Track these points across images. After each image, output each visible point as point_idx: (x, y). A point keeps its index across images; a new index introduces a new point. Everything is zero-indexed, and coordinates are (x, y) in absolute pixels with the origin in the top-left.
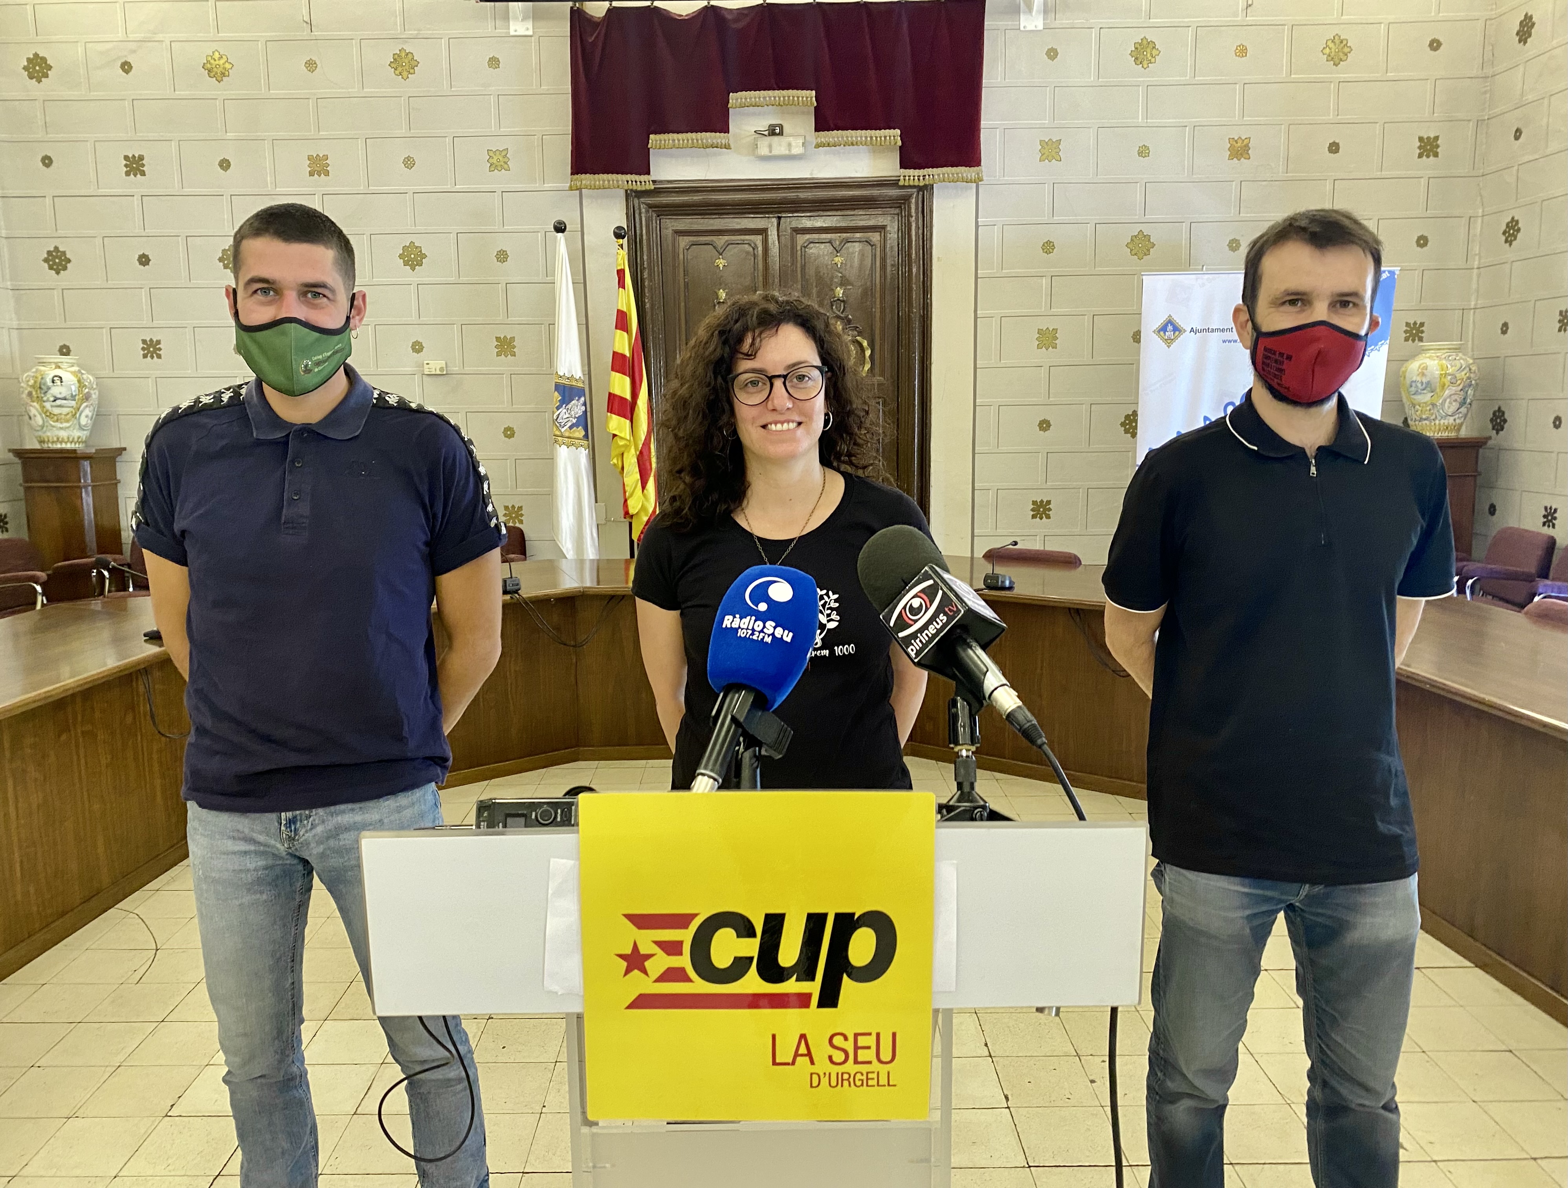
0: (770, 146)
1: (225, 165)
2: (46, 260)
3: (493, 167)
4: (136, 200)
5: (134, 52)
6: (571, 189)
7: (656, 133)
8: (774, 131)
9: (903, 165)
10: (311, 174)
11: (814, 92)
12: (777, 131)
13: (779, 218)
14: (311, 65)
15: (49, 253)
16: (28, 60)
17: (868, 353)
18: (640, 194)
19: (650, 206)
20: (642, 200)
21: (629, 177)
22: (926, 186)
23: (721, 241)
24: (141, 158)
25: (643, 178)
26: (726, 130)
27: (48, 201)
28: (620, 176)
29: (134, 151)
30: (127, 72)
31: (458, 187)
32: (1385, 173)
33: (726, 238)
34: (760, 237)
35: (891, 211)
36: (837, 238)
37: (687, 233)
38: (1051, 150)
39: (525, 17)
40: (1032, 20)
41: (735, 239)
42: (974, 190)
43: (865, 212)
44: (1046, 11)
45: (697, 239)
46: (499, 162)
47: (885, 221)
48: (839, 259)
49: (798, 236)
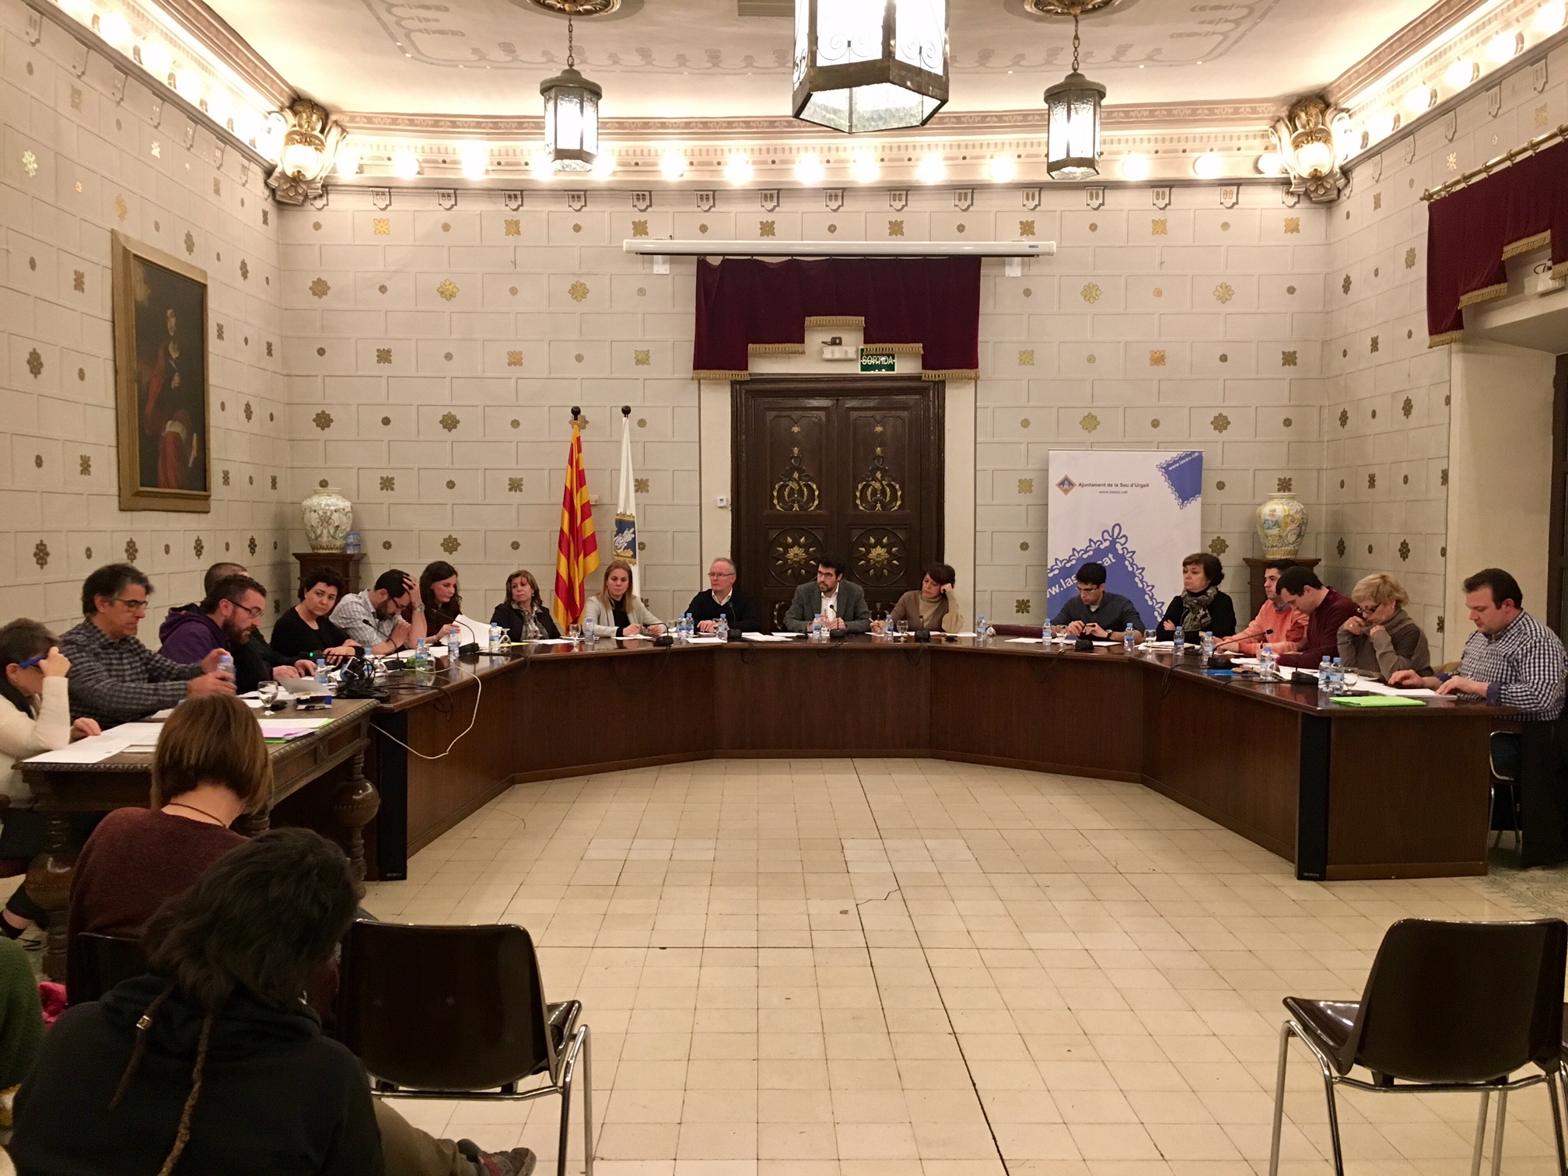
0: (833, 353)
1: (449, 356)
2: (314, 420)
3: (638, 362)
4: (384, 381)
5: (389, 279)
6: (693, 379)
7: (753, 343)
8: (836, 342)
9: (924, 367)
10: (509, 364)
11: (863, 318)
12: (838, 341)
13: (838, 400)
14: (514, 291)
15: (318, 415)
16: (313, 282)
17: (899, 493)
18: (742, 382)
19: (747, 391)
20: (743, 387)
21: (734, 372)
22: (940, 381)
23: (795, 414)
24: (389, 351)
25: (743, 372)
26: (802, 341)
27: (320, 379)
28: (727, 372)
29: (384, 347)
30: (383, 292)
31: (613, 376)
32: (1260, 376)
33: (800, 413)
34: (824, 413)
35: (917, 397)
36: (878, 415)
37: (773, 409)
38: (1027, 358)
39: (664, 262)
40: (1014, 270)
41: (807, 414)
42: (973, 384)
43: (898, 397)
44: (1023, 264)
45: (780, 413)
46: (642, 359)
47: (911, 403)
48: (879, 429)
49: (851, 413)
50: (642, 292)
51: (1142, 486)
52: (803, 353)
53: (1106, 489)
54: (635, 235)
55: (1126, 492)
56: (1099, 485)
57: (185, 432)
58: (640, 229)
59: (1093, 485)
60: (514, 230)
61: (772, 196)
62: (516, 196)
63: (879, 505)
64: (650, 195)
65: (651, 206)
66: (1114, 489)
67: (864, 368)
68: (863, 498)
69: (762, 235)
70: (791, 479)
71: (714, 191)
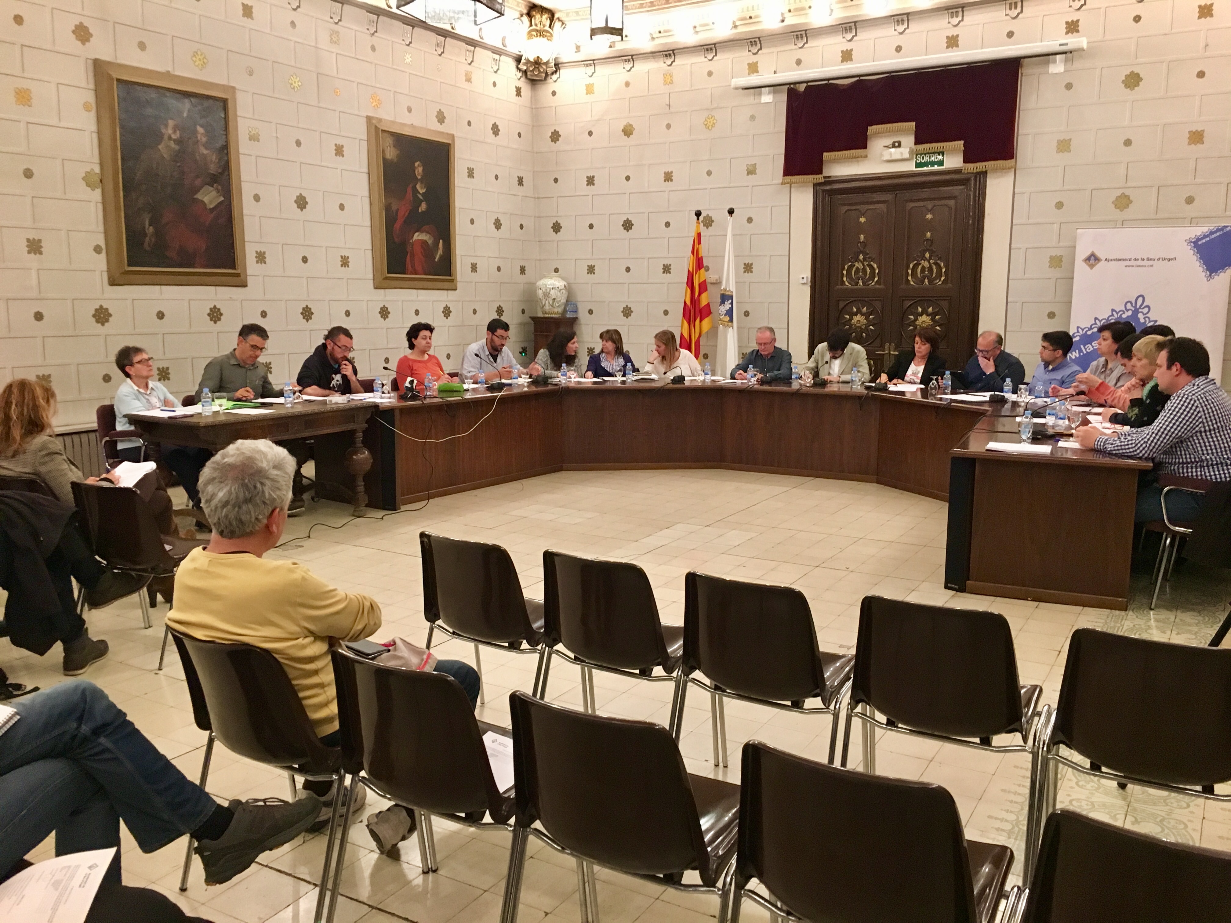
0: (894, 154)
1: (628, 178)
2: (552, 227)
3: (748, 173)
4: (590, 197)
5: (594, 126)
6: (785, 184)
7: (827, 152)
9: (965, 161)
10: (665, 181)
11: (914, 123)
12: (897, 144)
13: (896, 194)
14: (668, 126)
15: (554, 224)
16: (552, 133)
17: (944, 270)
18: (820, 184)
19: (824, 191)
20: (820, 188)
21: (814, 176)
22: (981, 172)
23: (864, 208)
24: (593, 177)
25: (820, 176)
26: (865, 147)
27: (555, 198)
28: (809, 176)
29: (590, 174)
30: (590, 136)
31: (732, 185)
33: (867, 207)
34: (885, 205)
35: (960, 187)
36: (930, 205)
37: (845, 205)
38: (1064, 146)
39: (769, 93)
40: (1058, 67)
41: (871, 207)
42: (1013, 173)
43: (945, 188)
44: (1066, 61)
45: (849, 208)
46: (751, 171)
47: (956, 193)
48: (929, 216)
49: (908, 204)
50: (753, 118)
51: (1169, 260)
52: (866, 157)
53: (1133, 263)
54: (749, 74)
55: (1152, 266)
56: (1125, 260)
57: (432, 239)
58: (753, 68)
59: (1119, 260)
60: (669, 80)
61: (850, 28)
62: (670, 55)
63: (926, 280)
64: (760, 41)
65: (761, 49)
66: (1139, 263)
67: (918, 165)
68: (914, 274)
69: (842, 61)
70: (857, 260)
71: (806, 31)
